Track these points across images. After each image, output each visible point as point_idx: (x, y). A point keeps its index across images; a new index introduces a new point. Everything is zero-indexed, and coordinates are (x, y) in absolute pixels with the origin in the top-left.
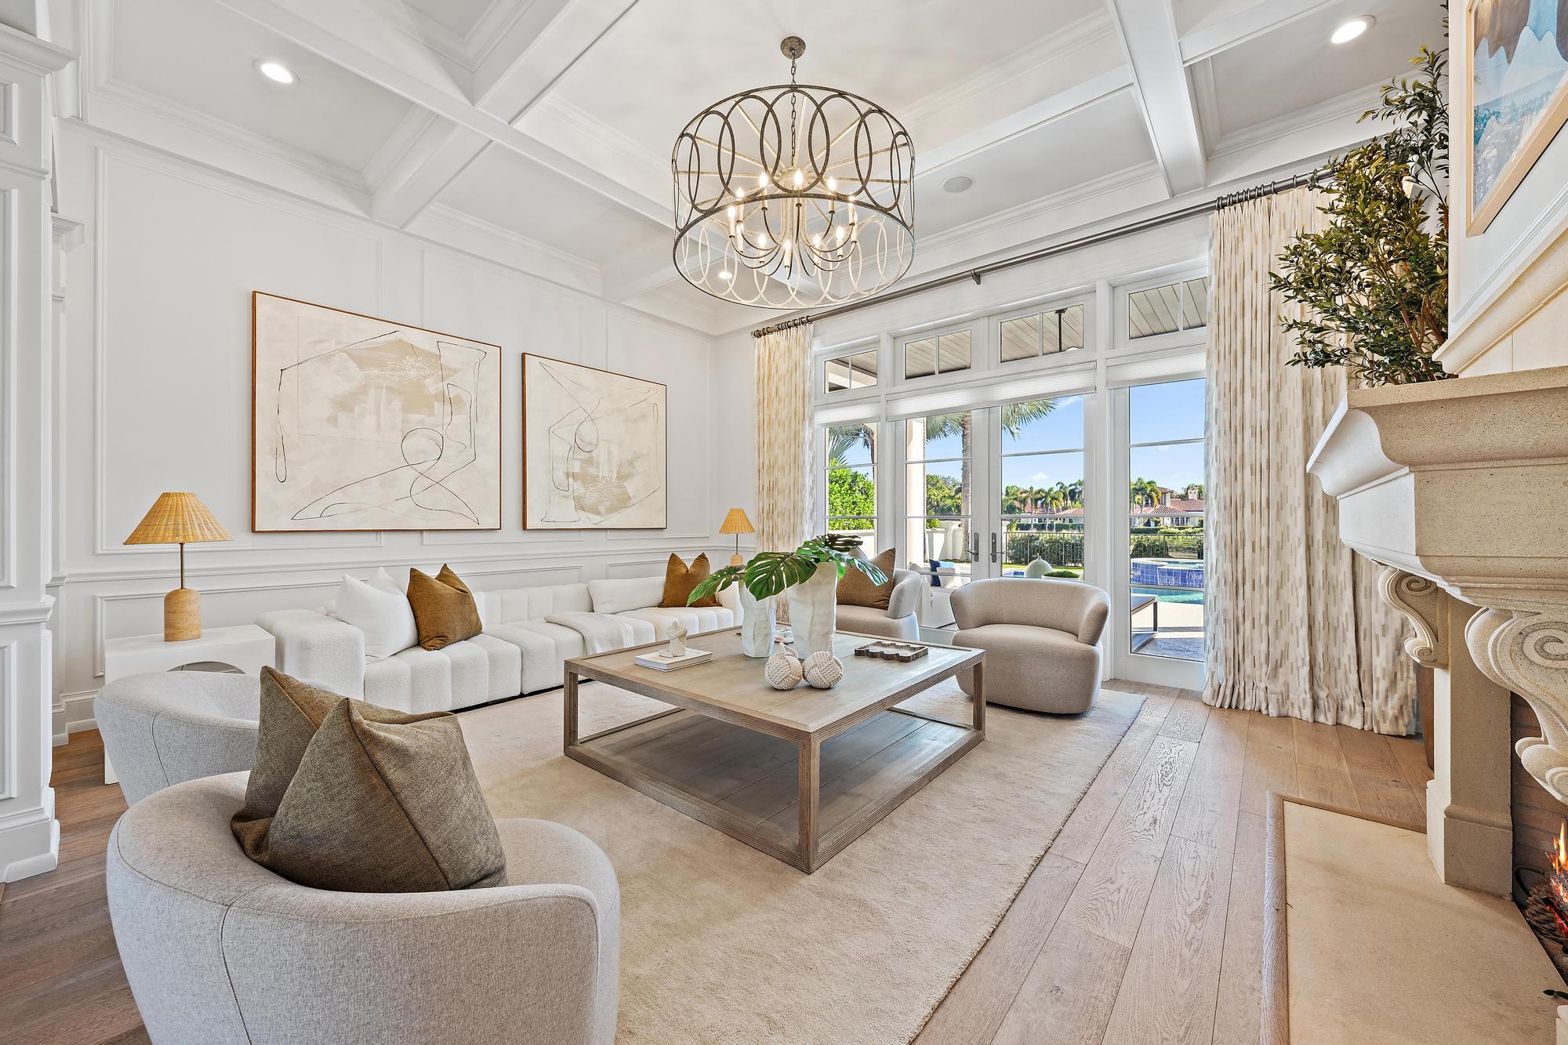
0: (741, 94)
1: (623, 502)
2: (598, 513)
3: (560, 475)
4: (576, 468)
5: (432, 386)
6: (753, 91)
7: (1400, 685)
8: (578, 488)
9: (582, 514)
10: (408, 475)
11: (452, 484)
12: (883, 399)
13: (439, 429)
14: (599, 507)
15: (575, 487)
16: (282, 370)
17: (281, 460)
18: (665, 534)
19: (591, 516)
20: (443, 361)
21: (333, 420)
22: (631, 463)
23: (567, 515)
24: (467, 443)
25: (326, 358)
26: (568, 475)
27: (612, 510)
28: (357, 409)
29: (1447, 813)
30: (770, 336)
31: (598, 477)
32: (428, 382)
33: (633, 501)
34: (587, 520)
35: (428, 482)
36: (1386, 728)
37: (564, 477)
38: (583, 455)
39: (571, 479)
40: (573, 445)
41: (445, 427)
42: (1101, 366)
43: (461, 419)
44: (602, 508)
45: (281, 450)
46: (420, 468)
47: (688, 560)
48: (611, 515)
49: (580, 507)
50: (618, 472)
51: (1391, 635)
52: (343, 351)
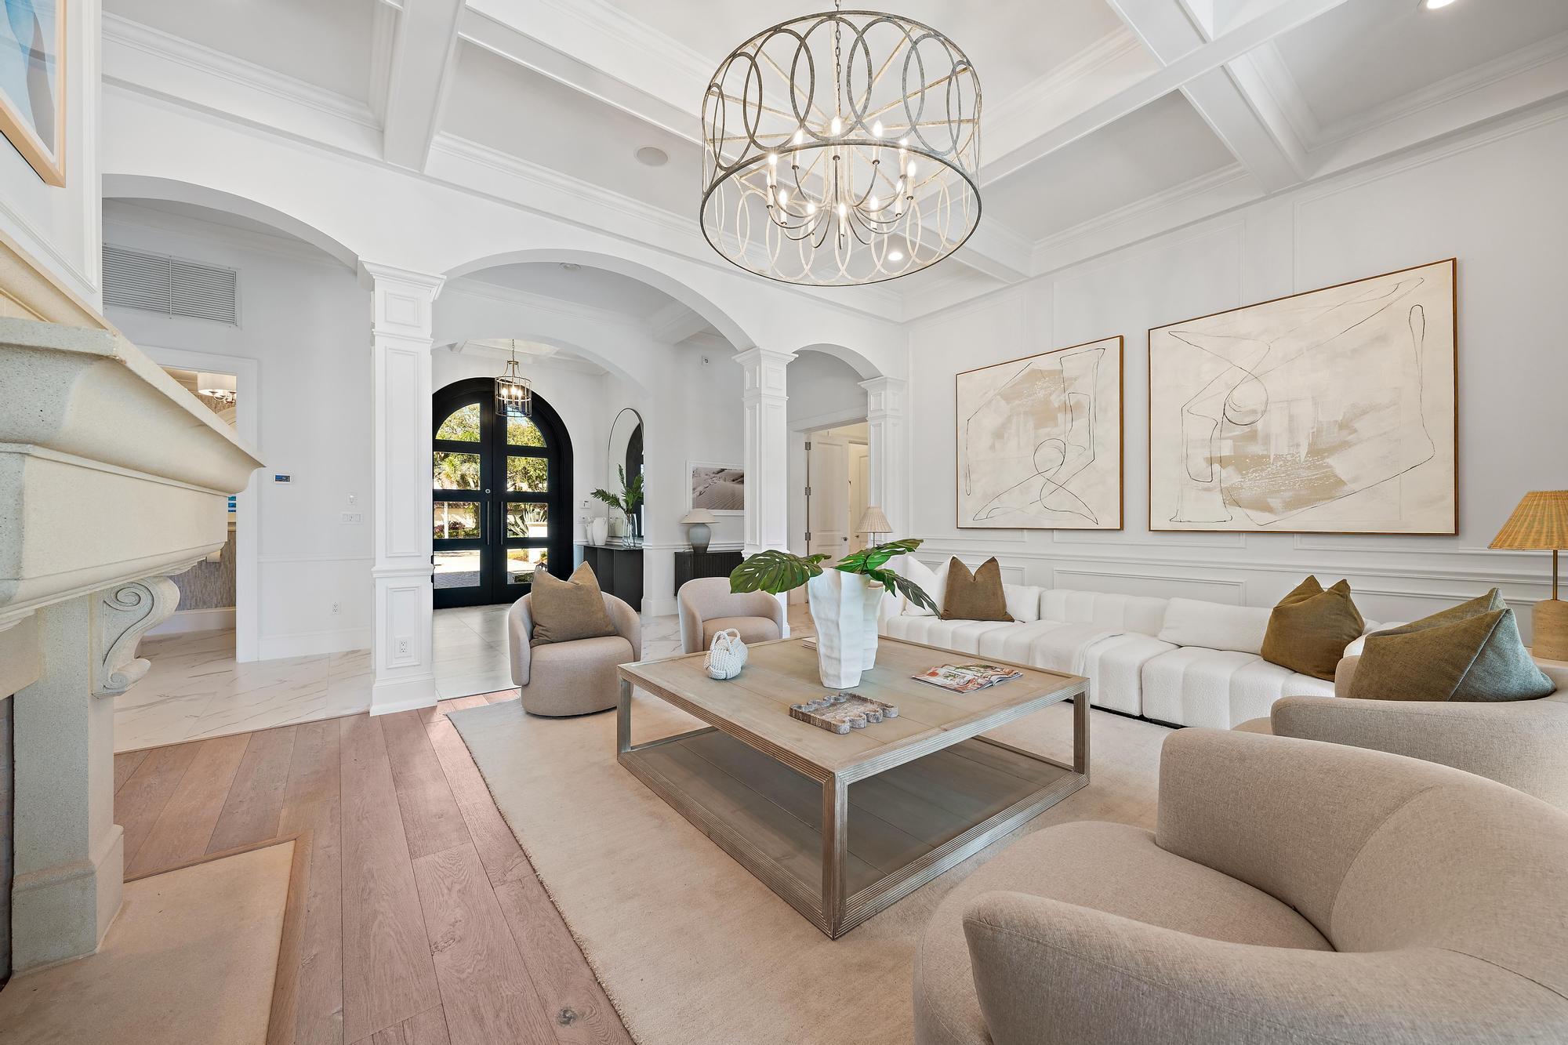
1: (1328, 488)
2: (1267, 509)
3: (1198, 463)
4: (1226, 449)
5: (1056, 401)
8: (1230, 476)
9: (1237, 512)
10: (1039, 481)
11: (1072, 487)
13: (1062, 437)
14: (1269, 500)
15: (1225, 475)
19: (1252, 513)
20: (1065, 374)
21: (992, 447)
22: (1343, 425)
23: (1210, 511)
24: (1087, 445)
25: (989, 403)
26: (1211, 461)
27: (1297, 503)
28: (1006, 435)
31: (1268, 456)
32: (1053, 397)
33: (1346, 489)
34: (1243, 519)
35: (1053, 487)
37: (1204, 464)
38: (1238, 431)
39: (1216, 467)
40: (1220, 421)
41: (1067, 435)
43: (1081, 423)
44: (1274, 502)
46: (1048, 475)
48: (1295, 512)
49: (1232, 499)
50: (1312, 445)
52: (998, 394)
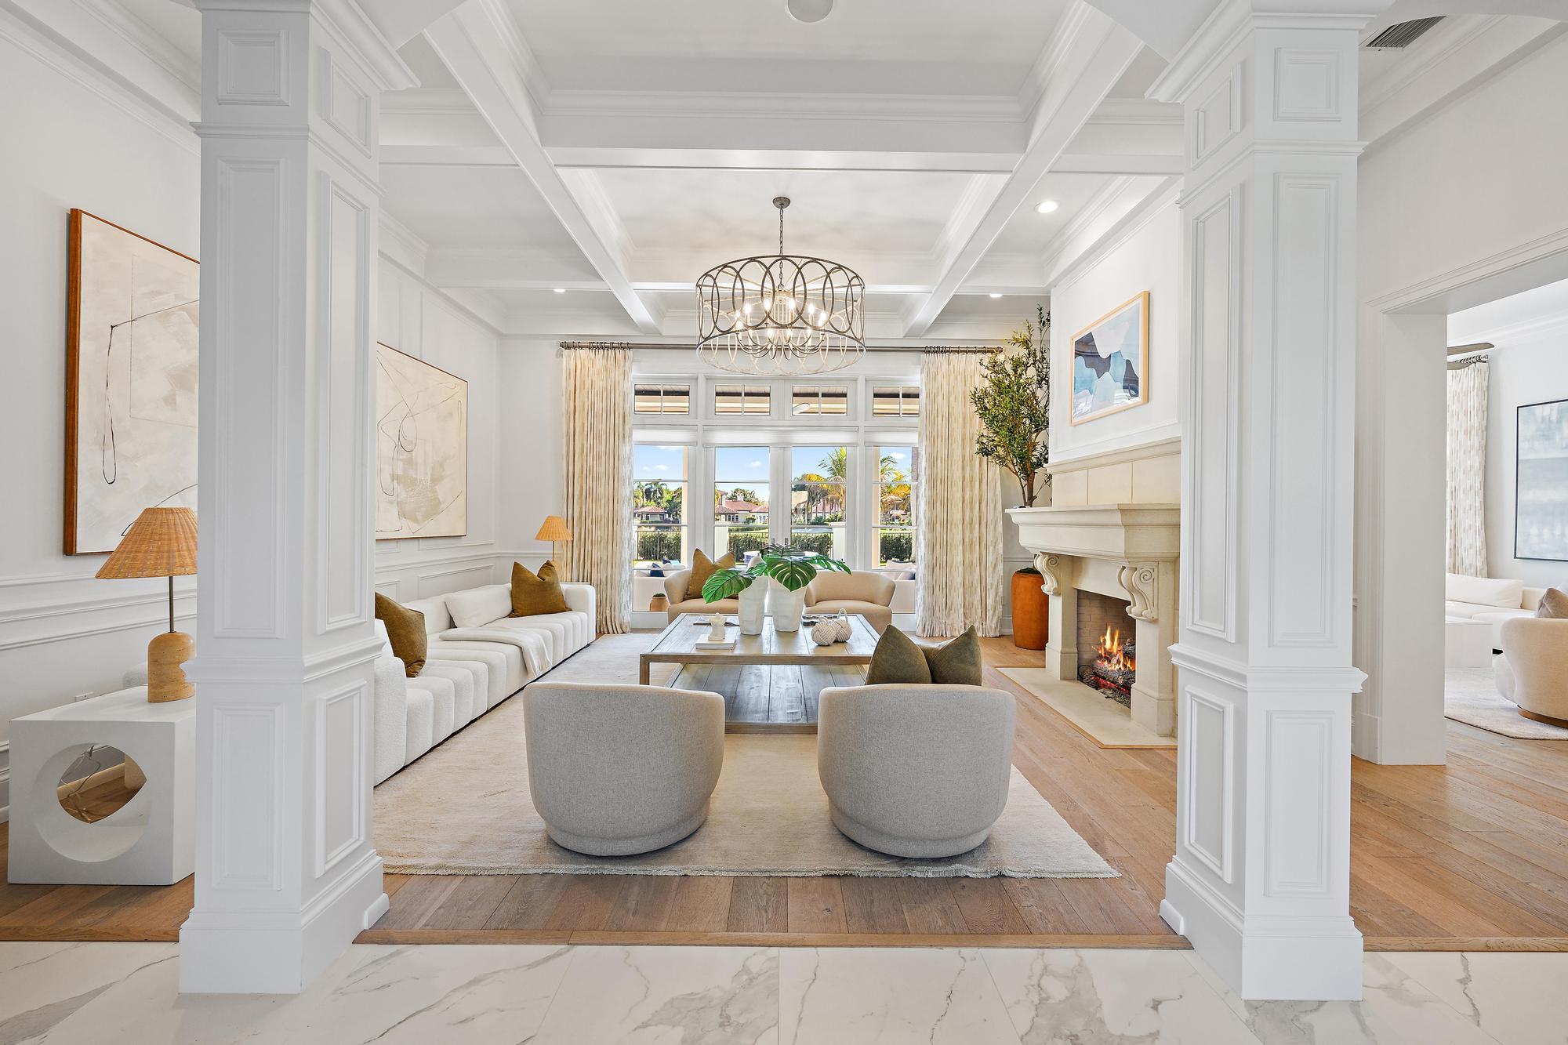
0: (812, 258)
1: (435, 508)
2: (415, 520)
3: (387, 478)
4: (400, 469)
6: (819, 260)
7: (997, 612)
8: (401, 492)
9: (404, 522)
12: (700, 428)
14: (417, 513)
15: (399, 491)
16: (112, 327)
17: (109, 453)
18: (463, 542)
19: (411, 524)
22: (441, 465)
23: (392, 523)
25: (164, 315)
26: (393, 478)
29: (1061, 653)
30: (582, 351)
31: (416, 480)
33: (443, 506)
34: (408, 529)
36: (992, 634)
37: (389, 480)
38: (405, 455)
39: (395, 483)
40: (397, 444)
42: (862, 430)
44: (419, 515)
45: (109, 439)
47: (533, 569)
48: (426, 522)
49: (403, 513)
50: (432, 474)
51: (994, 587)
52: (183, 309)
